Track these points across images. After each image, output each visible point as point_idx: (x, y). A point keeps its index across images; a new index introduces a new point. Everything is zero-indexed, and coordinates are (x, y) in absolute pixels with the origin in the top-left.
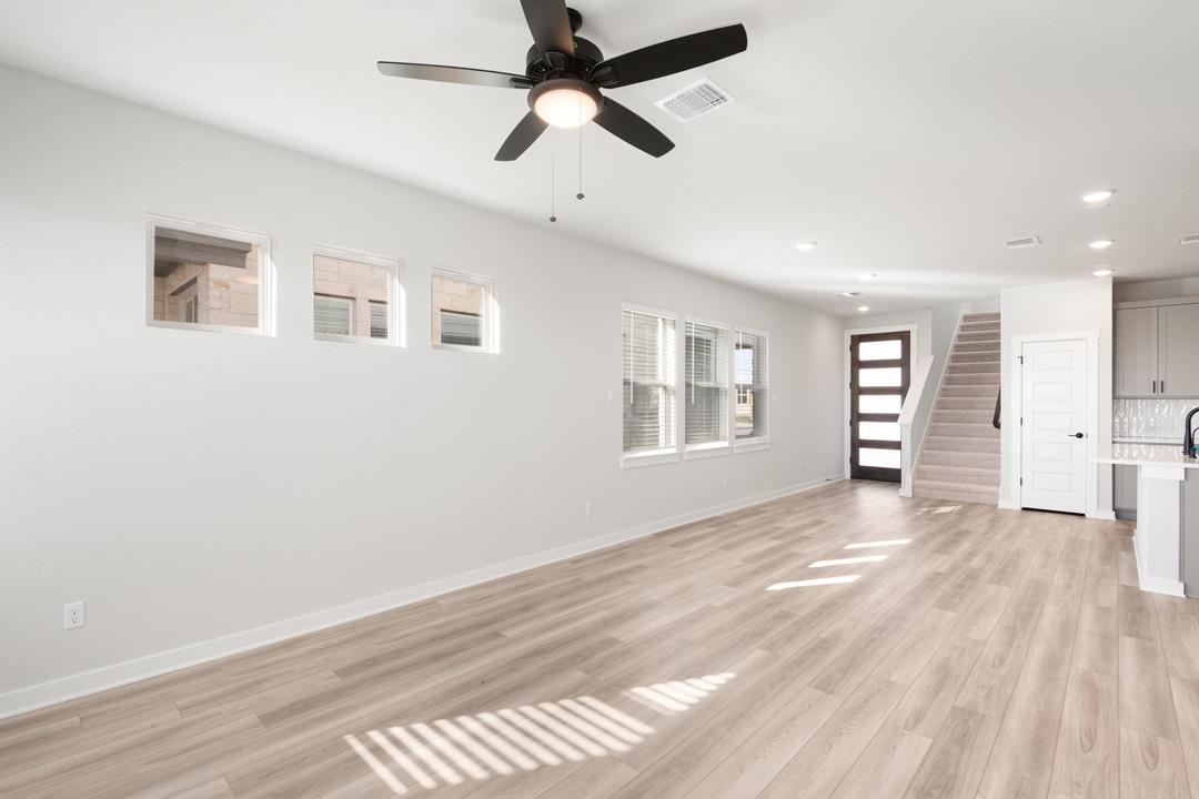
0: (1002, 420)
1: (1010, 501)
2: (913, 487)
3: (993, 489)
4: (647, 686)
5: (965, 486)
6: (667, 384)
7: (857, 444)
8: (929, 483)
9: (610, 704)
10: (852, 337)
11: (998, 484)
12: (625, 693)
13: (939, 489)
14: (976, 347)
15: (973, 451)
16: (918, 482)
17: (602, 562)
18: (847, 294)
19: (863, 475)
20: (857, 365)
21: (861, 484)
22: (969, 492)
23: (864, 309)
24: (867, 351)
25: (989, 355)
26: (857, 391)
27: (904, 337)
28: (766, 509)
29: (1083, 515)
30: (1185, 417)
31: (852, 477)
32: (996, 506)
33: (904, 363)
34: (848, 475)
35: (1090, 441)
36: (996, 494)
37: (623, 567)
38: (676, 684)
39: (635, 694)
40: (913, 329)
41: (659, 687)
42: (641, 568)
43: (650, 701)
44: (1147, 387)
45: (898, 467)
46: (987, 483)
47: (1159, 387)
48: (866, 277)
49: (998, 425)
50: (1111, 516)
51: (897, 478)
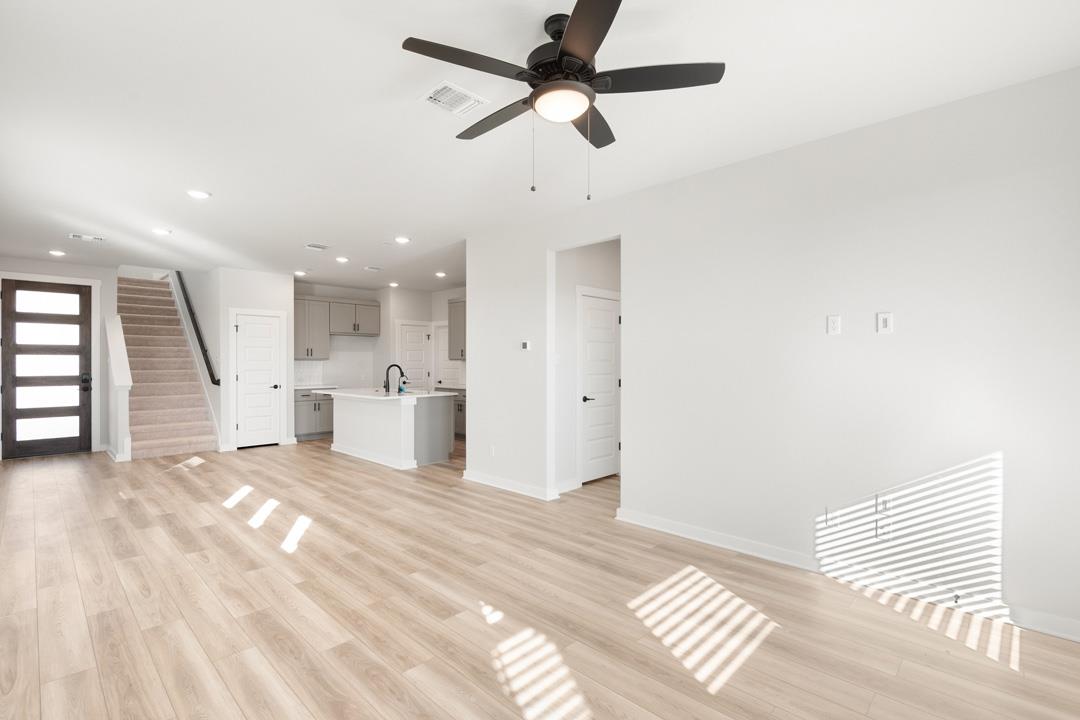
0: (220, 375)
1: (228, 444)
2: (133, 449)
3: (212, 437)
5: (177, 440)
7: (13, 415)
10: (5, 280)
18: (89, 237)
19: (23, 452)
20: (12, 317)
22: (190, 443)
23: (58, 253)
26: (12, 349)
27: (83, 291)
29: (277, 444)
31: (5, 456)
32: (218, 451)
33: (84, 320)
35: (282, 391)
36: (216, 442)
44: (304, 352)
45: (78, 435)
46: (204, 434)
47: (309, 353)
48: (160, 232)
49: (216, 382)
50: (294, 441)
51: (78, 447)
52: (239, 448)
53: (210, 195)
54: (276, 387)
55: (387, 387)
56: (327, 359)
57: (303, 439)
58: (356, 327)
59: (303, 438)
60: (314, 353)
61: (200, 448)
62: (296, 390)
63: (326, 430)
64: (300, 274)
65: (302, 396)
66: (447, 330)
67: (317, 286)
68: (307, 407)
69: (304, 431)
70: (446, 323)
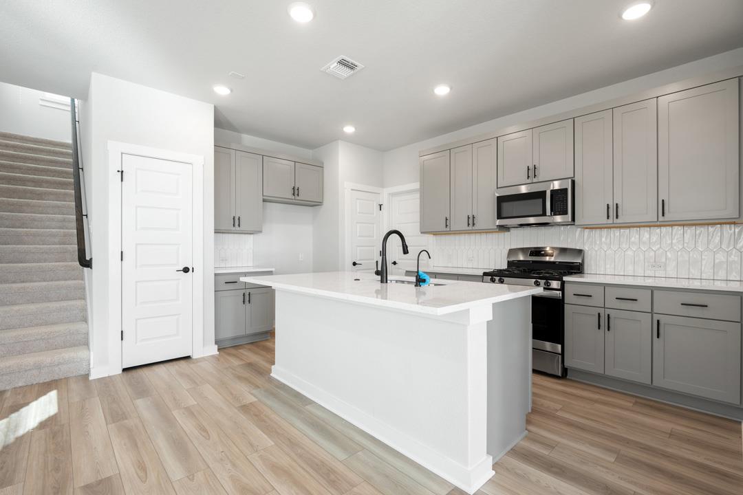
1: (105, 367)
3: (81, 351)
11: (86, 344)
29: (187, 357)
32: (87, 378)
36: (86, 362)
44: (229, 221)
47: (236, 223)
49: (86, 263)
50: (213, 350)
52: (124, 370)
54: (186, 270)
55: (382, 274)
56: (261, 232)
57: (226, 347)
58: (295, 191)
59: (228, 344)
60: (243, 224)
61: (58, 373)
62: (216, 275)
63: (260, 330)
64: (222, 91)
65: (226, 284)
66: (418, 195)
68: (232, 300)
69: (228, 333)
70: (416, 185)
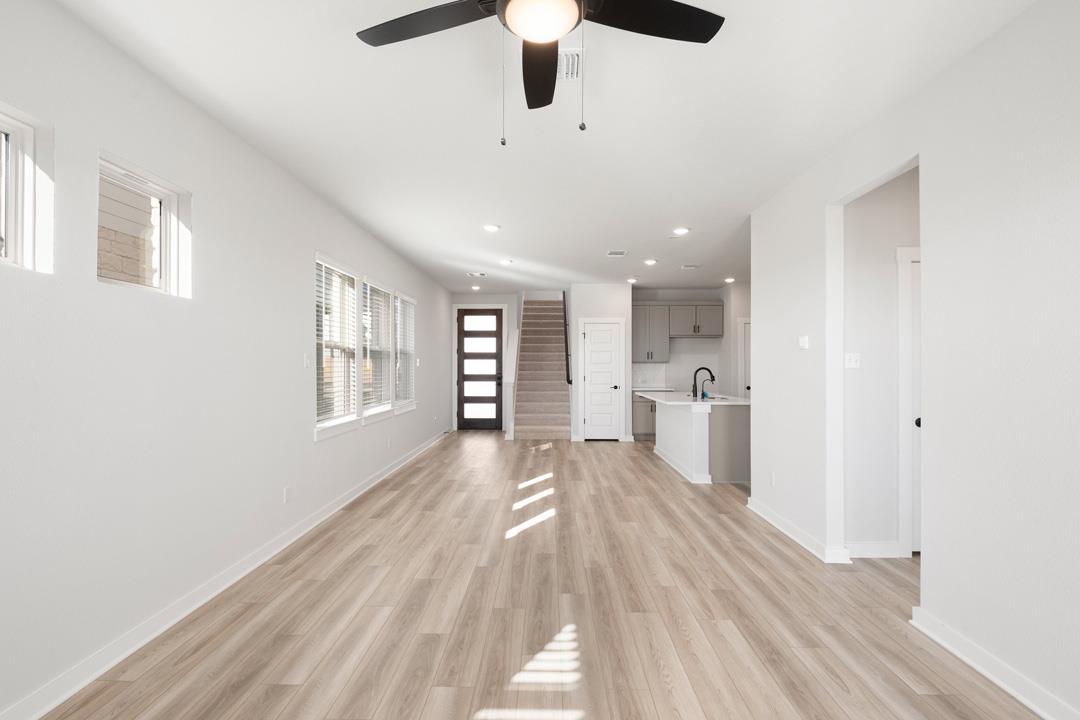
0: (573, 377)
1: (578, 437)
2: (515, 431)
3: (567, 428)
4: (520, 670)
5: (549, 428)
6: (346, 345)
7: (463, 400)
8: (525, 427)
9: (510, 707)
10: (459, 310)
11: (569, 424)
12: (510, 688)
13: (532, 431)
14: (537, 325)
15: (548, 401)
16: (518, 428)
17: (315, 553)
18: (477, 274)
19: (468, 426)
20: (463, 334)
21: (468, 435)
22: (552, 432)
23: (476, 288)
24: (471, 323)
25: (545, 331)
26: (463, 356)
27: (498, 313)
28: (424, 464)
29: (617, 440)
30: (693, 374)
31: (459, 428)
32: (569, 441)
33: (498, 334)
34: (455, 428)
35: (621, 391)
36: (570, 433)
37: (349, 551)
38: (541, 656)
39: (519, 684)
40: (504, 307)
41: (531, 665)
42: (368, 549)
43: (541, 684)
44: (641, 355)
45: (494, 417)
46: (563, 425)
47: (650, 356)
48: (505, 262)
49: (570, 382)
50: (632, 439)
51: (494, 426)
52: (586, 441)
53: (499, 227)
54: (616, 387)
55: (695, 392)
56: (669, 361)
57: (641, 438)
58: (696, 329)
59: (637, 438)
60: (654, 357)
61: (554, 436)
62: (633, 391)
63: (651, 432)
64: (633, 281)
65: (639, 398)
67: (660, 292)
68: (645, 408)
69: (638, 430)
